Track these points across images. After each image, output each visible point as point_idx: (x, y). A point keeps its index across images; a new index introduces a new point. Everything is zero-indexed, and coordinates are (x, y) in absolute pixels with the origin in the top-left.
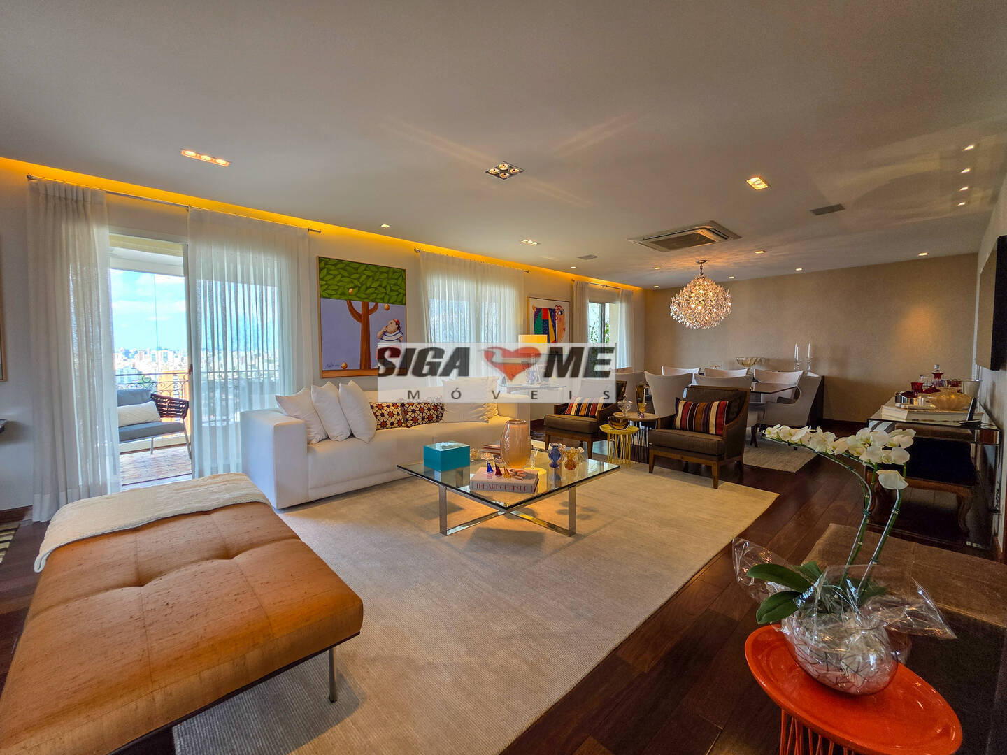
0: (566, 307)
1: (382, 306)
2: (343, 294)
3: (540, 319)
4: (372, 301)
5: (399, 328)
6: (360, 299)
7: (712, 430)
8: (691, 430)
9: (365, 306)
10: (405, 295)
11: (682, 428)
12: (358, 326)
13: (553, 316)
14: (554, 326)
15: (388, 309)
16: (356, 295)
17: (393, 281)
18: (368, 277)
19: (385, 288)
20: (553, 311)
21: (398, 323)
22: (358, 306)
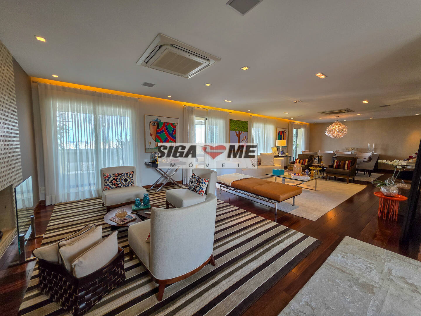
0: (287, 130)
1: (243, 132)
2: (235, 129)
3: (280, 134)
4: (241, 131)
5: (246, 139)
6: (238, 130)
7: (346, 169)
8: (339, 168)
9: (239, 132)
10: (247, 129)
11: (336, 168)
12: (238, 138)
13: (283, 134)
14: (283, 137)
15: (244, 133)
16: (237, 129)
17: (245, 125)
18: (240, 124)
19: (243, 127)
20: (283, 132)
21: (246, 137)
22: (238, 132)
